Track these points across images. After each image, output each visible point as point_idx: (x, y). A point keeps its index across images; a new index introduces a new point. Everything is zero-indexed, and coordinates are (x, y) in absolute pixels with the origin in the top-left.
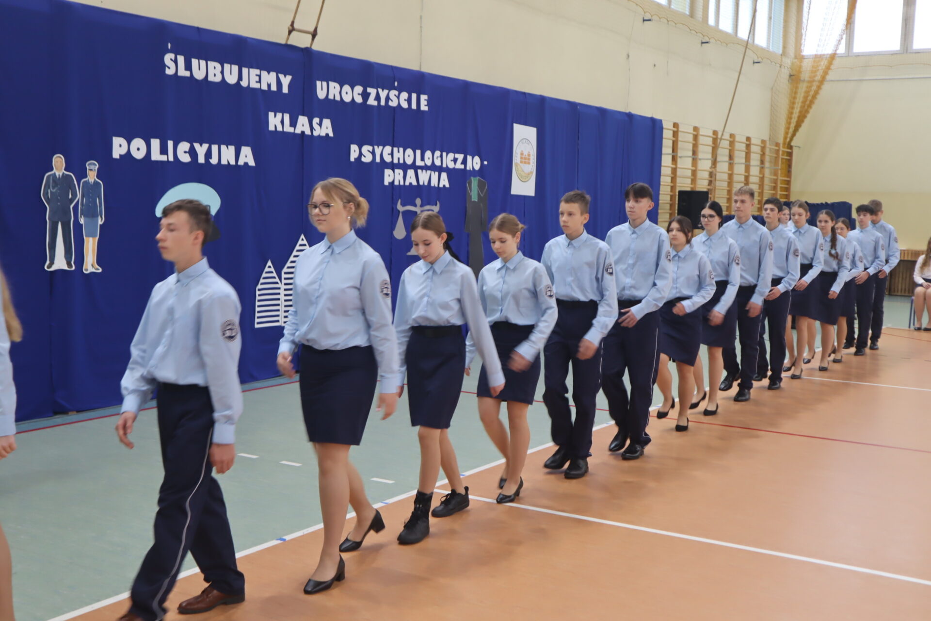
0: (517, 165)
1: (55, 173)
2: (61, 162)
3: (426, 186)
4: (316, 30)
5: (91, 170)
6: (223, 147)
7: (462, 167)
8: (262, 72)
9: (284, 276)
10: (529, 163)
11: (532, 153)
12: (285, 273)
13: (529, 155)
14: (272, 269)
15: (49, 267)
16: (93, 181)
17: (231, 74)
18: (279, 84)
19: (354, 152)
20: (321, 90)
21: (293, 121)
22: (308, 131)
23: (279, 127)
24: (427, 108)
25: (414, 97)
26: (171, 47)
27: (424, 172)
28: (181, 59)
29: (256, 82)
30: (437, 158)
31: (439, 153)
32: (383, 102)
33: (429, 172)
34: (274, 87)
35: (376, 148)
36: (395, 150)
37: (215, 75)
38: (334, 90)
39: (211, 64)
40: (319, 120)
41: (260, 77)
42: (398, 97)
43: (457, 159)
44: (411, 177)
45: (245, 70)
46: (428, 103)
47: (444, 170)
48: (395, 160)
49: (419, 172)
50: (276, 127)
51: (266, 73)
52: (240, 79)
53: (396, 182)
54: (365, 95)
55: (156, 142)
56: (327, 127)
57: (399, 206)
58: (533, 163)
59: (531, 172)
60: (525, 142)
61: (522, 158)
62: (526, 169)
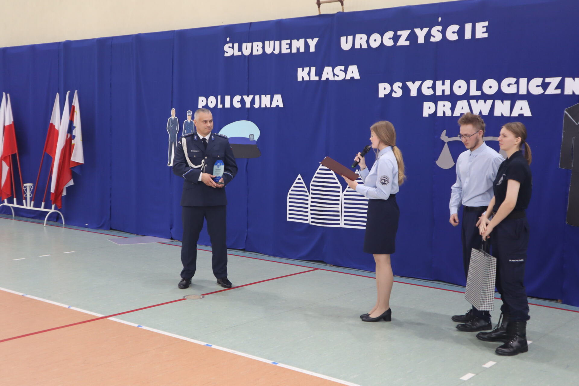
1: (172, 118)
2: (174, 112)
3: (485, 116)
5: (189, 115)
6: (263, 96)
7: (558, 91)
8: (292, 41)
9: (311, 187)
12: (312, 185)
14: (302, 181)
15: (169, 165)
16: (190, 121)
17: (269, 47)
18: (307, 46)
19: (383, 89)
20: (346, 44)
21: (319, 73)
22: (331, 78)
23: (306, 78)
24: (486, 35)
25: (468, 27)
26: (229, 40)
27: (481, 102)
28: (236, 45)
29: (287, 49)
30: (509, 85)
31: (513, 80)
32: (421, 40)
33: (491, 101)
34: (302, 50)
35: (409, 84)
36: (439, 83)
37: (257, 50)
38: (361, 40)
39: (255, 44)
40: (343, 68)
41: (290, 45)
42: (443, 32)
43: (549, 84)
44: (462, 108)
45: (277, 43)
46: (488, 29)
47: (522, 98)
48: (439, 93)
49: (473, 102)
50: (303, 78)
51: (296, 40)
52: (274, 49)
53: (440, 114)
54: (396, 38)
55: (219, 97)
56: (353, 72)
57: (444, 137)
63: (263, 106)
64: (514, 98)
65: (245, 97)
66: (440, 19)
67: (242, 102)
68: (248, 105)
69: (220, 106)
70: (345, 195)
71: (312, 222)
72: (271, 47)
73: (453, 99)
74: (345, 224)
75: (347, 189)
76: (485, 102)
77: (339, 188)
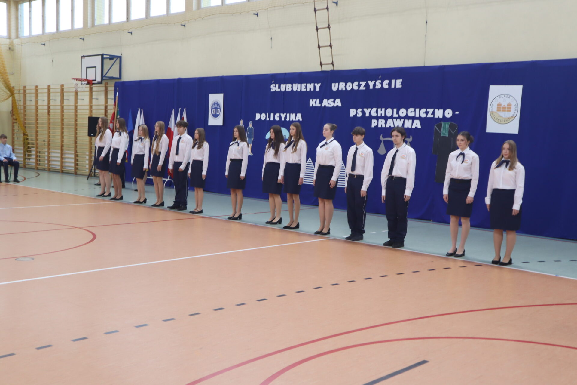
0: (492, 113)
1: (240, 125)
2: (242, 122)
4: (333, 61)
5: (250, 124)
6: (291, 114)
7: (432, 116)
8: (307, 84)
10: (510, 111)
11: (513, 103)
13: (509, 105)
16: (251, 127)
18: (315, 87)
19: (353, 112)
20: (334, 87)
21: (321, 102)
22: (327, 105)
23: (314, 105)
24: (401, 86)
25: (393, 82)
26: (274, 82)
27: (398, 120)
28: (277, 85)
29: (304, 89)
30: (411, 112)
31: (413, 109)
32: (371, 87)
33: (403, 120)
34: (312, 89)
35: (365, 110)
36: (379, 110)
37: (289, 89)
38: (342, 86)
39: (288, 85)
40: (333, 100)
41: (306, 87)
42: (382, 83)
43: (428, 112)
44: (390, 123)
45: (299, 85)
46: (402, 83)
47: (417, 118)
48: (379, 115)
49: (395, 120)
50: (312, 105)
51: (309, 84)
52: (298, 88)
53: (380, 126)
54: (359, 86)
55: (267, 114)
56: (338, 103)
57: (381, 138)
58: (516, 110)
59: (512, 117)
60: (505, 96)
61: (500, 108)
62: (505, 115)
63: (291, 120)
64: (413, 119)
65: (282, 114)
66: (380, 77)
67: (280, 117)
68: (283, 119)
69: (268, 119)
72: (296, 87)
73: (386, 118)
76: (400, 120)
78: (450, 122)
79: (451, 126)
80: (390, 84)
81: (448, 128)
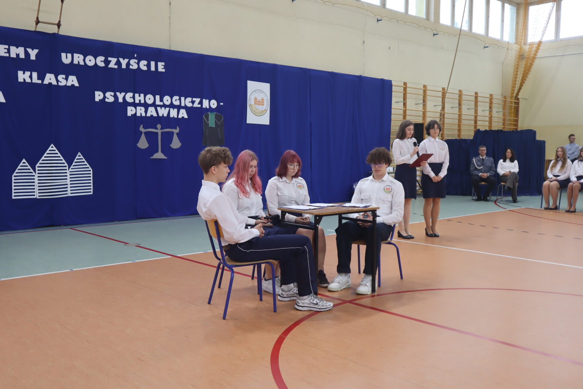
0: (251, 105)
3: (165, 117)
4: (60, 22)
7: (199, 106)
8: (11, 47)
9: (37, 169)
10: (263, 105)
11: (265, 98)
12: (38, 167)
13: (263, 100)
14: (27, 164)
19: (98, 96)
20: (66, 59)
21: (41, 77)
22: (54, 83)
23: (28, 80)
24: (164, 70)
25: (153, 64)
27: (163, 108)
29: (5, 53)
30: (176, 100)
31: (177, 98)
32: (124, 66)
33: (168, 109)
34: (22, 56)
35: (118, 94)
36: (137, 95)
38: (78, 59)
40: (64, 76)
41: (8, 50)
43: (195, 101)
44: (151, 111)
46: (165, 67)
47: (183, 108)
48: (137, 101)
49: (159, 108)
50: (24, 79)
51: (14, 48)
53: (138, 114)
54: (107, 62)
56: (73, 81)
57: (141, 129)
58: (267, 104)
59: (265, 110)
60: (259, 92)
61: (256, 102)
62: (261, 108)
64: (179, 108)
66: (136, 55)
70: (70, 172)
71: (39, 196)
73: (146, 106)
74: (71, 193)
75: (72, 167)
76: (165, 109)
77: (66, 166)
78: (215, 113)
79: (216, 117)
80: (149, 66)
81: (214, 118)
